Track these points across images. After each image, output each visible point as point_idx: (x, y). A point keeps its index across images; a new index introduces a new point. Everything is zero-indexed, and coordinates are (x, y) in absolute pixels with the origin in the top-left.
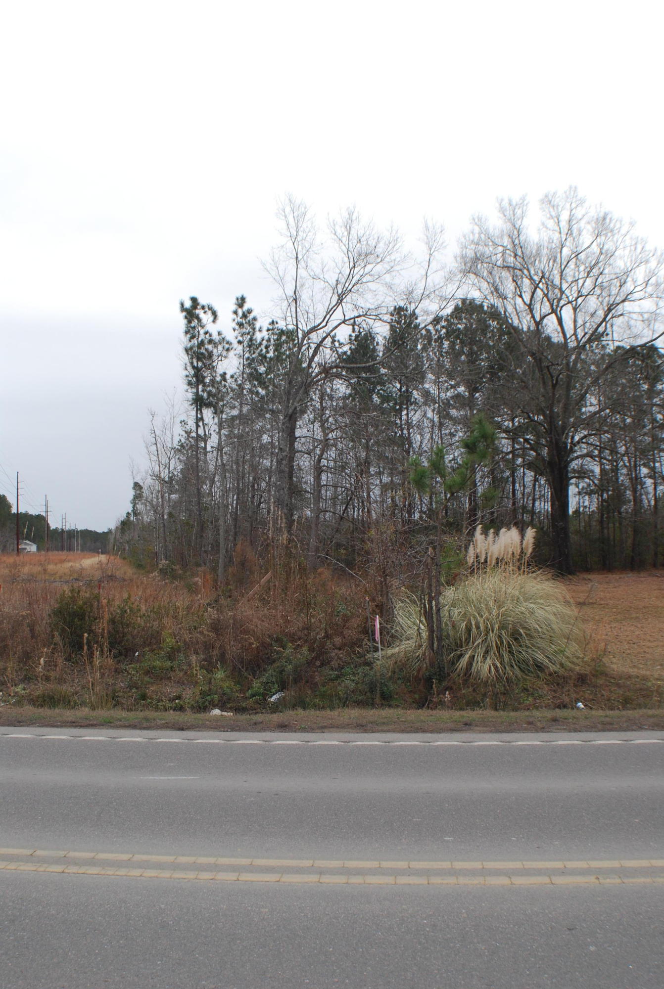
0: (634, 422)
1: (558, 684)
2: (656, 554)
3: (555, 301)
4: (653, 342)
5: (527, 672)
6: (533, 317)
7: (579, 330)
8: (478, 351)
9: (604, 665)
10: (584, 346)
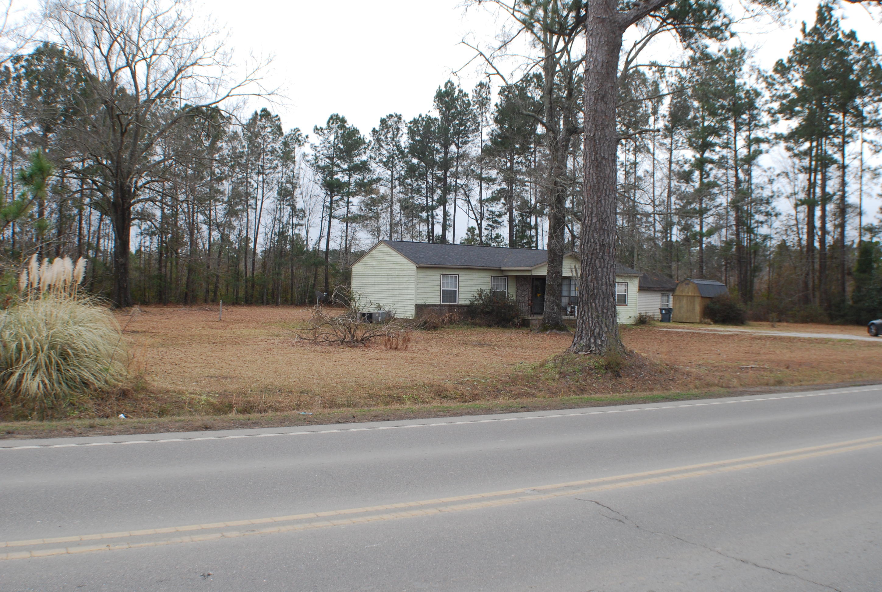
0: (194, 173)
1: (102, 399)
2: (207, 291)
3: (131, 56)
4: (217, 104)
5: (73, 388)
6: (109, 68)
7: (150, 86)
8: (55, 93)
9: (146, 382)
10: (154, 100)
